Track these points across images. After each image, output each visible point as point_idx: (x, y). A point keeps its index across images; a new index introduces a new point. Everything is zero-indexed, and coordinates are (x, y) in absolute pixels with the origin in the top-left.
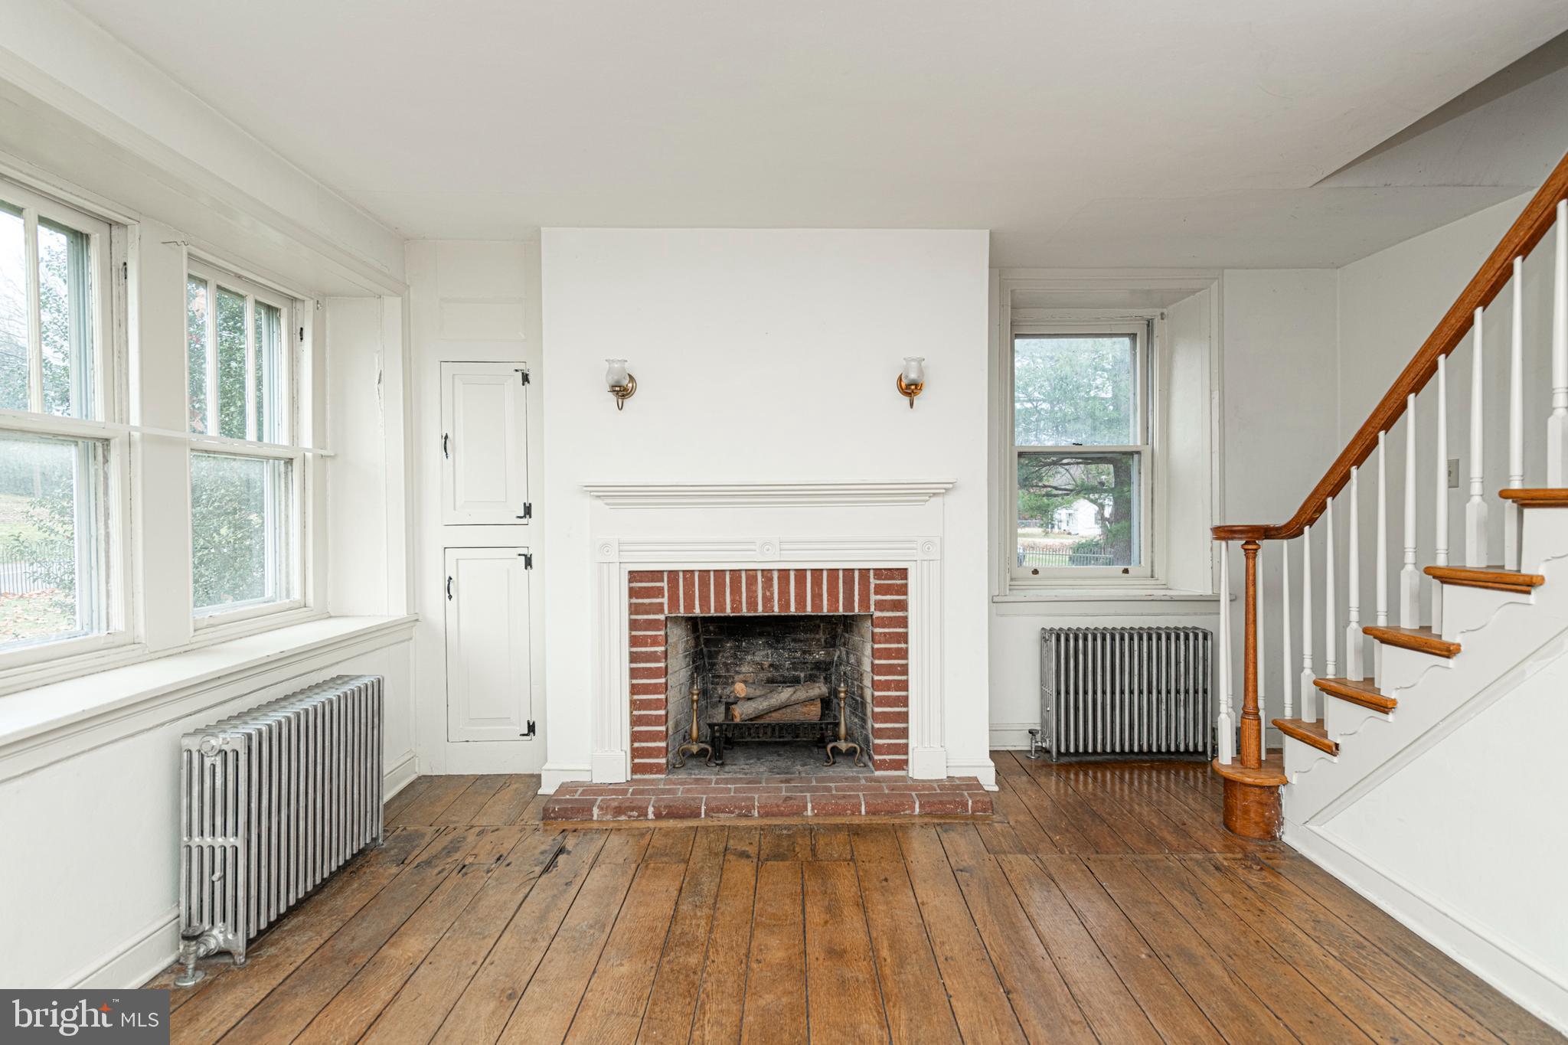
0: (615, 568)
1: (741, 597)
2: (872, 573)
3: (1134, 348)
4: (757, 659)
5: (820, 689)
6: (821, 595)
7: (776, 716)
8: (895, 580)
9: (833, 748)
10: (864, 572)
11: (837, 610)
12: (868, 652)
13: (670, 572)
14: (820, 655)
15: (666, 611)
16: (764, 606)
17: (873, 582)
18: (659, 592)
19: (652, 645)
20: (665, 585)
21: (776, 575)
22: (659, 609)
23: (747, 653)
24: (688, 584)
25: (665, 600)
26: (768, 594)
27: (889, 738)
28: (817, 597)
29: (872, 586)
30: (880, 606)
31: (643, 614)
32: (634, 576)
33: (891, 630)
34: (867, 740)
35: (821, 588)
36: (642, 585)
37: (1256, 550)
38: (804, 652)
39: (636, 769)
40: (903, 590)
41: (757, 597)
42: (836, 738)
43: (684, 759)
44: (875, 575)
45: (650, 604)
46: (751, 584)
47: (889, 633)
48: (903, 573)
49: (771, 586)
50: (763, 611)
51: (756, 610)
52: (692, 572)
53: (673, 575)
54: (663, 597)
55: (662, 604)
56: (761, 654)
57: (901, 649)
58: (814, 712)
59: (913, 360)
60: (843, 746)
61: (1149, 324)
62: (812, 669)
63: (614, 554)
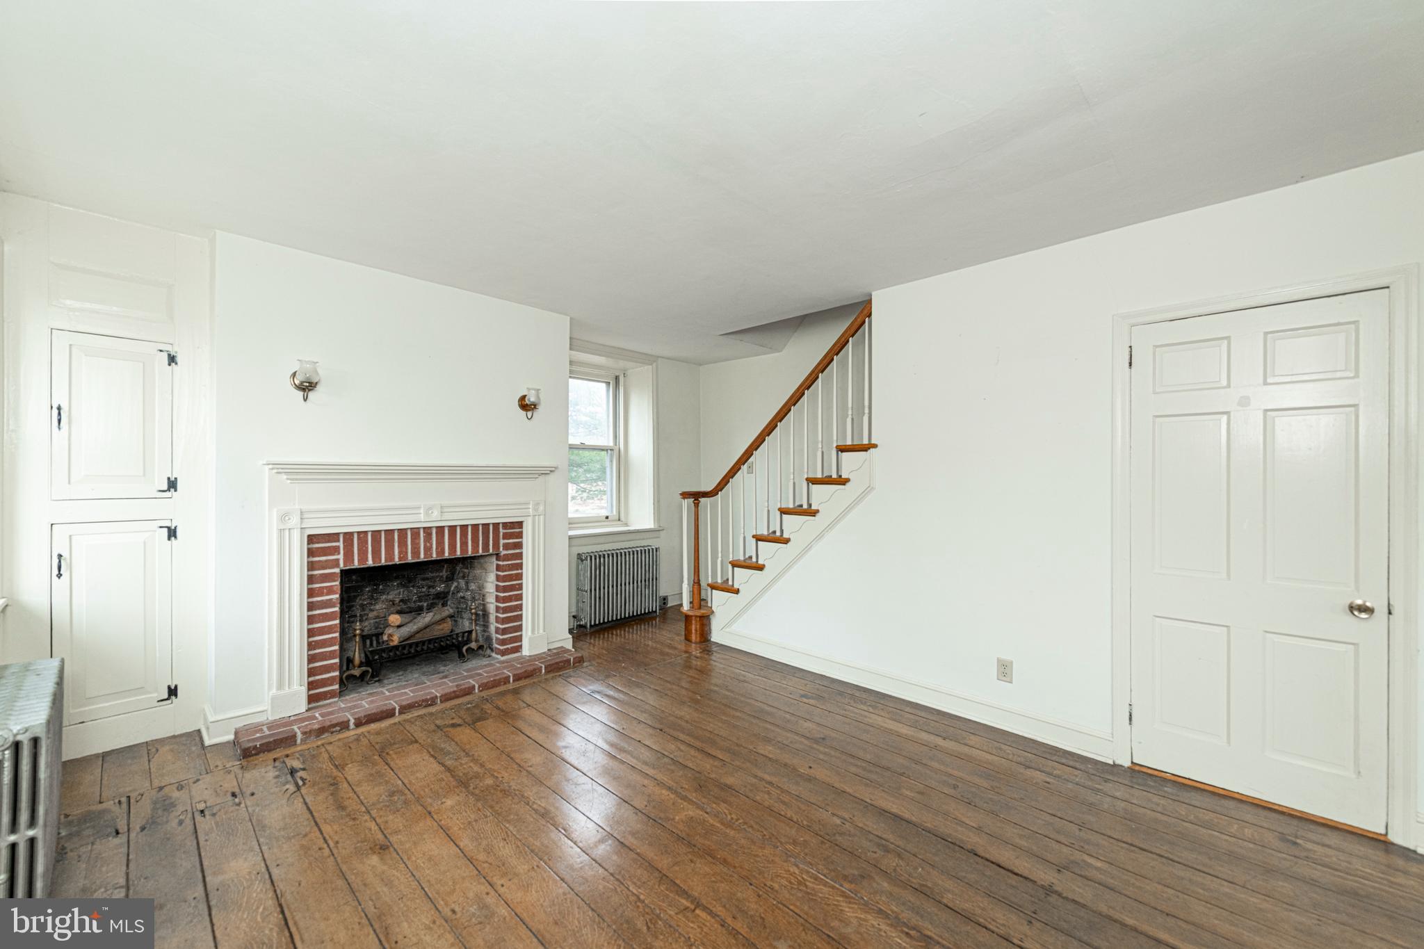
0: (295, 533)
1: (407, 549)
2: (501, 525)
3: (608, 390)
4: (390, 597)
5: (447, 611)
6: (467, 543)
8: (514, 529)
9: (467, 650)
10: (496, 525)
11: (478, 552)
12: (491, 577)
13: (345, 534)
14: (441, 588)
15: (342, 565)
16: (425, 554)
17: (502, 531)
18: (336, 550)
19: (328, 594)
20: (341, 544)
21: (434, 531)
22: (335, 563)
23: (384, 593)
24: (362, 542)
25: (341, 557)
26: (428, 544)
27: (511, 633)
28: (464, 544)
29: (501, 534)
30: (506, 547)
31: (319, 569)
32: (311, 539)
33: (510, 562)
34: (489, 639)
35: (467, 538)
36: (318, 545)
37: (698, 503)
38: (429, 587)
39: (312, 699)
40: (520, 535)
41: (419, 547)
42: (469, 641)
44: (503, 527)
45: (326, 561)
46: (415, 539)
47: (511, 564)
48: (520, 524)
49: (431, 539)
50: (424, 558)
51: (419, 557)
52: (366, 532)
53: (348, 536)
54: (339, 554)
55: (338, 560)
56: (395, 593)
57: (519, 574)
58: (446, 627)
59: (533, 389)
60: (474, 646)
61: (617, 378)
62: (433, 599)
63: (295, 521)
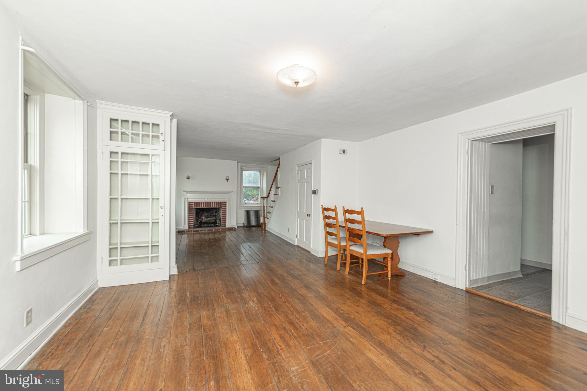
0: (187, 201)
1: (204, 205)
3: (259, 173)
5: (214, 218)
7: (209, 221)
8: (225, 203)
10: (221, 202)
11: (217, 207)
12: (221, 212)
14: (214, 214)
17: (222, 203)
18: (193, 205)
19: (192, 211)
20: (194, 204)
21: (209, 202)
22: (193, 207)
23: (204, 214)
24: (197, 204)
26: (208, 205)
27: (224, 223)
28: (215, 205)
30: (223, 206)
31: (190, 208)
32: (189, 202)
34: (221, 224)
36: (190, 204)
37: (265, 199)
38: (212, 213)
39: (189, 228)
40: (226, 204)
42: (217, 224)
43: (195, 227)
45: (191, 206)
46: (206, 204)
47: (224, 210)
48: (226, 202)
50: (207, 207)
52: (197, 202)
53: (195, 202)
56: (206, 213)
57: (226, 212)
58: (214, 221)
59: (228, 176)
60: (218, 225)
61: (261, 170)
63: (187, 199)
